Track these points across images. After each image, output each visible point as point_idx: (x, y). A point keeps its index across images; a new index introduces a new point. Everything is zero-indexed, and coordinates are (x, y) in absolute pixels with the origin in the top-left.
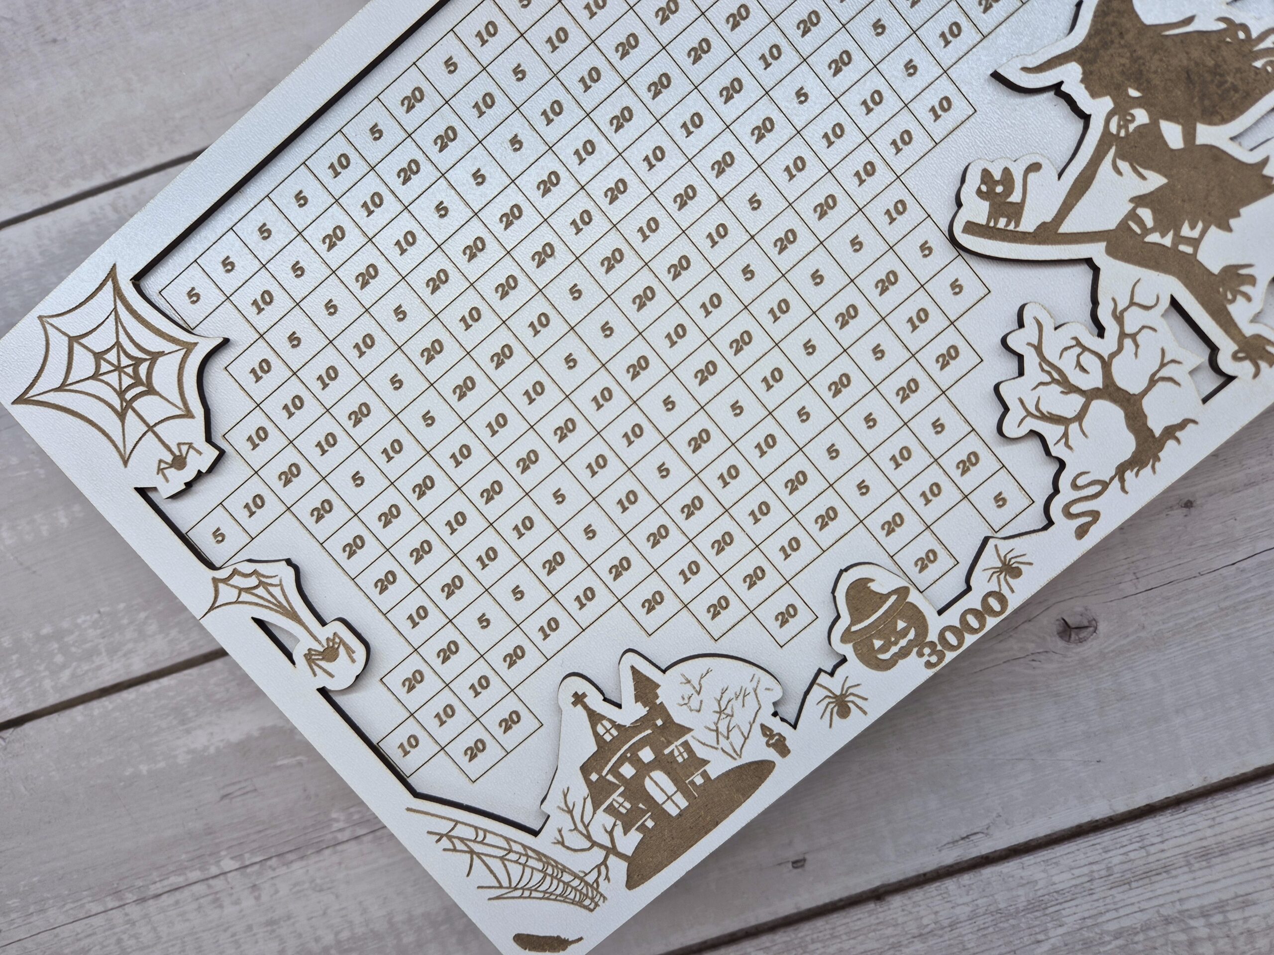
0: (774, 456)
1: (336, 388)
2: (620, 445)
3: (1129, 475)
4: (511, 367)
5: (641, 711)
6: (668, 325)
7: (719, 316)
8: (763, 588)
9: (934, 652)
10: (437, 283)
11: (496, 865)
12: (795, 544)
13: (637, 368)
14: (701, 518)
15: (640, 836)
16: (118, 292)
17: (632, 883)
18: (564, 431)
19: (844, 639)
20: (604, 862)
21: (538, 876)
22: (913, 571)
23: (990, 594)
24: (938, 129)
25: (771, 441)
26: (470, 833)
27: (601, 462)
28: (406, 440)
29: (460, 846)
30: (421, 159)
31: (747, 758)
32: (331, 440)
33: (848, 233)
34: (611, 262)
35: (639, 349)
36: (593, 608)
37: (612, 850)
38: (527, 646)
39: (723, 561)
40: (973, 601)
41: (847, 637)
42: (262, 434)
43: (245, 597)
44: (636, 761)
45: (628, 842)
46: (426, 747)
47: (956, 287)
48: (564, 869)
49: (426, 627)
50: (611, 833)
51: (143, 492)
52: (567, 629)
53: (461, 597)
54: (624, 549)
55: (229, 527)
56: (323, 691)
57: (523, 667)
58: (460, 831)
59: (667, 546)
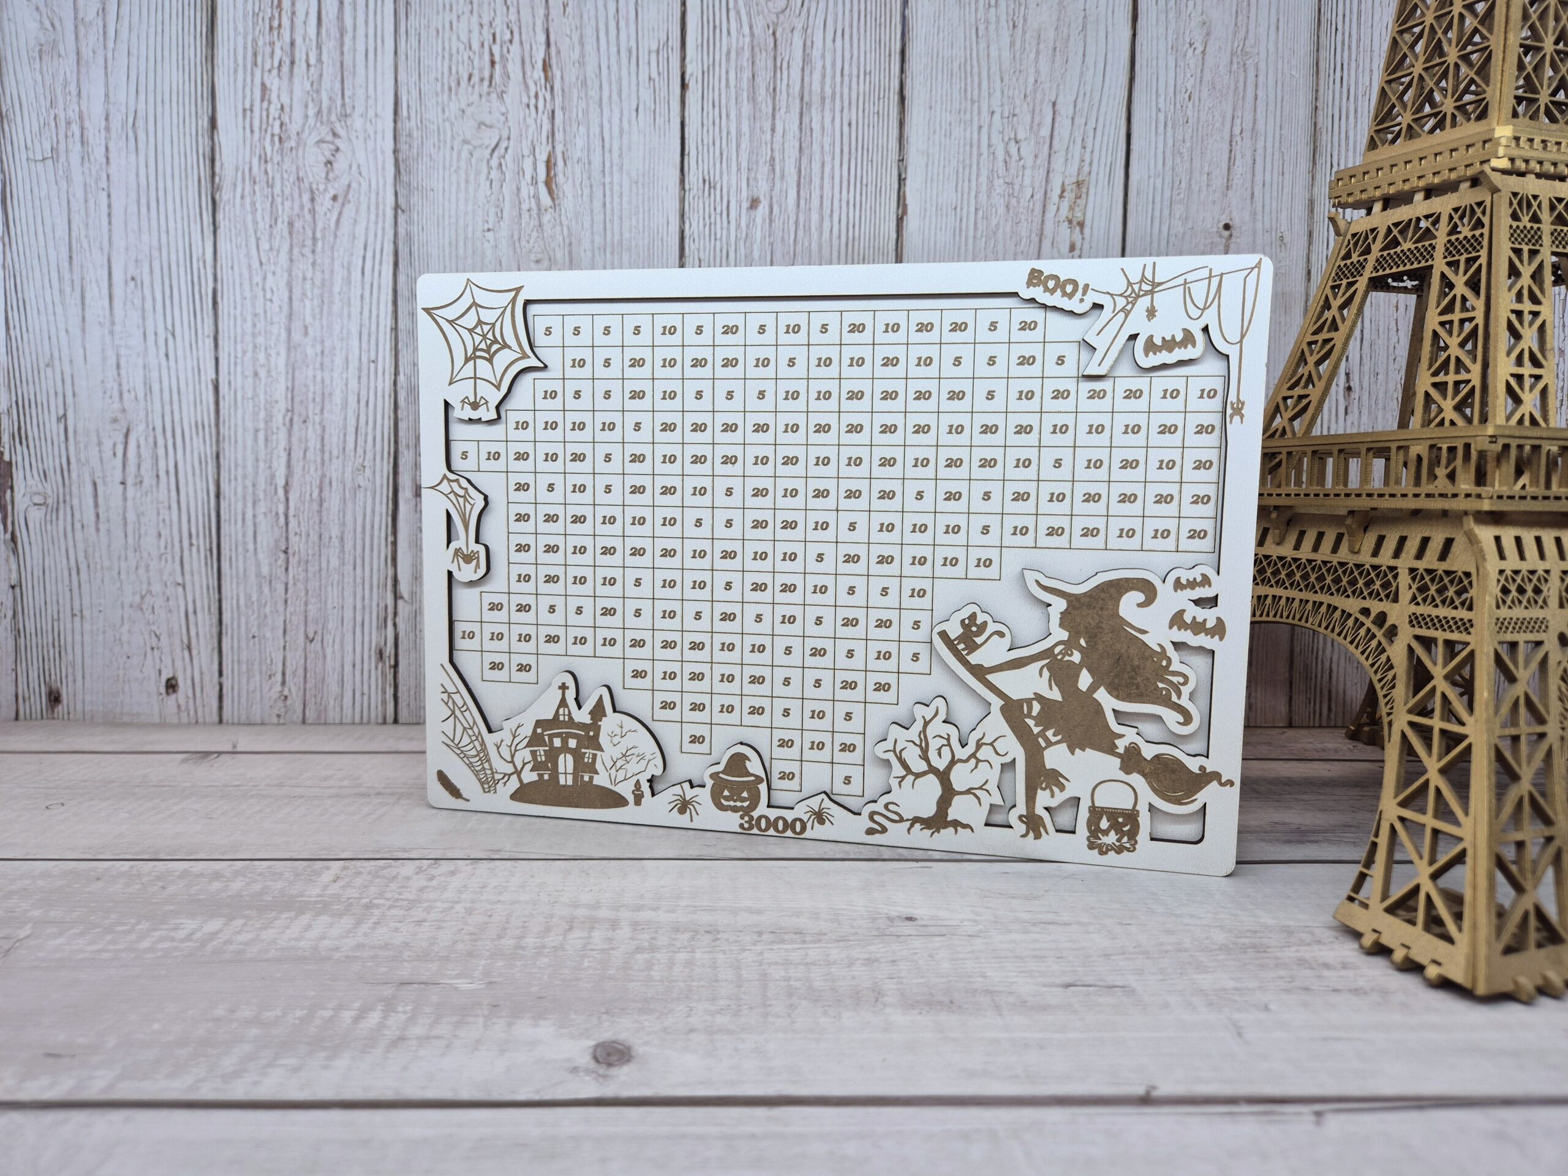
0: (757, 658)
1: (578, 435)
2: (688, 584)
3: (918, 826)
4: (668, 499)
5: (587, 719)
6: (760, 548)
7: (788, 565)
8: (697, 716)
9: (749, 822)
10: (667, 427)
11: (459, 729)
12: (730, 709)
13: (728, 555)
14: (696, 655)
15: (536, 778)
16: (514, 301)
17: (514, 797)
18: (667, 553)
19: (712, 776)
20: (510, 775)
21: (474, 752)
22: (775, 776)
23: (800, 820)
24: (974, 572)
25: (762, 649)
26: (460, 703)
27: (672, 584)
28: (589, 489)
29: (450, 704)
30: (710, 362)
31: (617, 789)
32: (554, 457)
33: (886, 582)
34: (759, 493)
35: (736, 546)
36: (608, 651)
37: (518, 773)
38: (562, 639)
39: (689, 685)
40: (789, 816)
41: (714, 776)
42: (525, 425)
43: (452, 496)
44: (565, 742)
45: (529, 776)
46: (474, 644)
47: (916, 657)
48: (488, 761)
49: (524, 587)
50: (524, 764)
51: (447, 404)
52: (587, 649)
53: (551, 588)
54: (647, 636)
55: (472, 455)
56: (450, 574)
57: (552, 648)
58: (456, 697)
59: (669, 653)
